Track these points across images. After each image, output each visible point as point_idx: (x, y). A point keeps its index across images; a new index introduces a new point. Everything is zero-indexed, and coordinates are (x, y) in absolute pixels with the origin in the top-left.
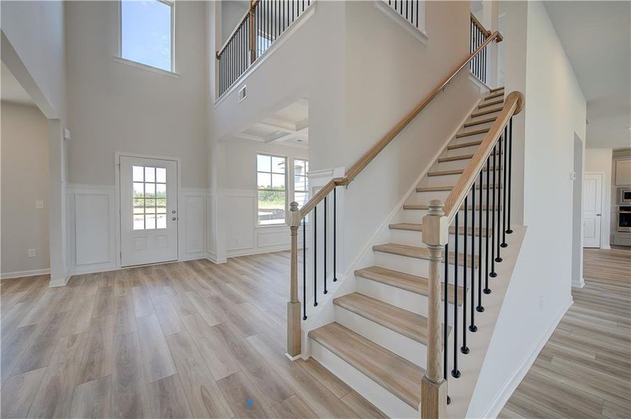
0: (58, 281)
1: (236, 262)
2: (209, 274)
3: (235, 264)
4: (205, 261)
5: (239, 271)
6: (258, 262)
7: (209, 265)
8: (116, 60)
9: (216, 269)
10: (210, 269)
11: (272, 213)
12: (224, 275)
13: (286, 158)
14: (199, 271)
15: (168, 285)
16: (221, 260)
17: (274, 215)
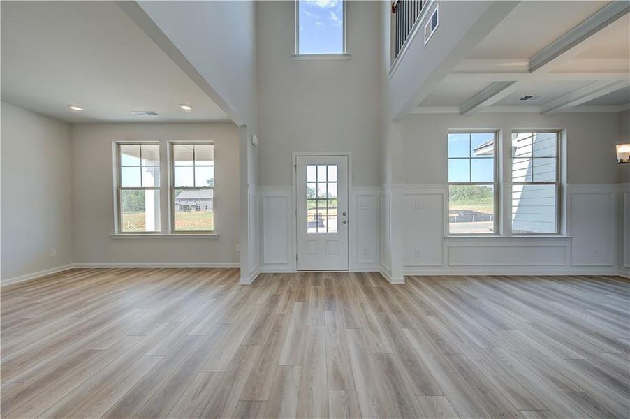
0: (246, 279)
1: (418, 285)
2: (381, 301)
3: (416, 289)
4: (377, 276)
5: (422, 304)
6: (451, 292)
7: (382, 284)
8: (293, 59)
9: (390, 293)
10: (382, 291)
11: (457, 215)
12: (401, 308)
13: (496, 133)
14: (368, 291)
15: (330, 308)
16: (396, 278)
17: (460, 216)
